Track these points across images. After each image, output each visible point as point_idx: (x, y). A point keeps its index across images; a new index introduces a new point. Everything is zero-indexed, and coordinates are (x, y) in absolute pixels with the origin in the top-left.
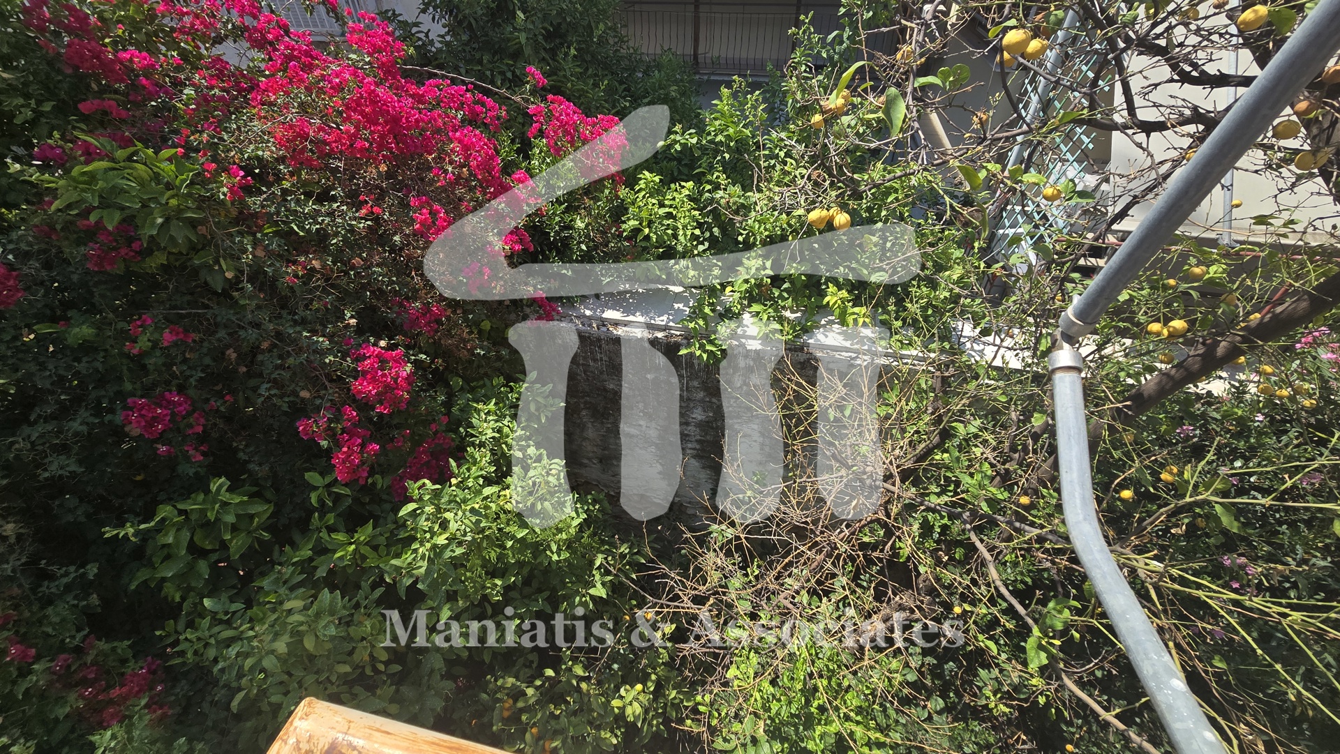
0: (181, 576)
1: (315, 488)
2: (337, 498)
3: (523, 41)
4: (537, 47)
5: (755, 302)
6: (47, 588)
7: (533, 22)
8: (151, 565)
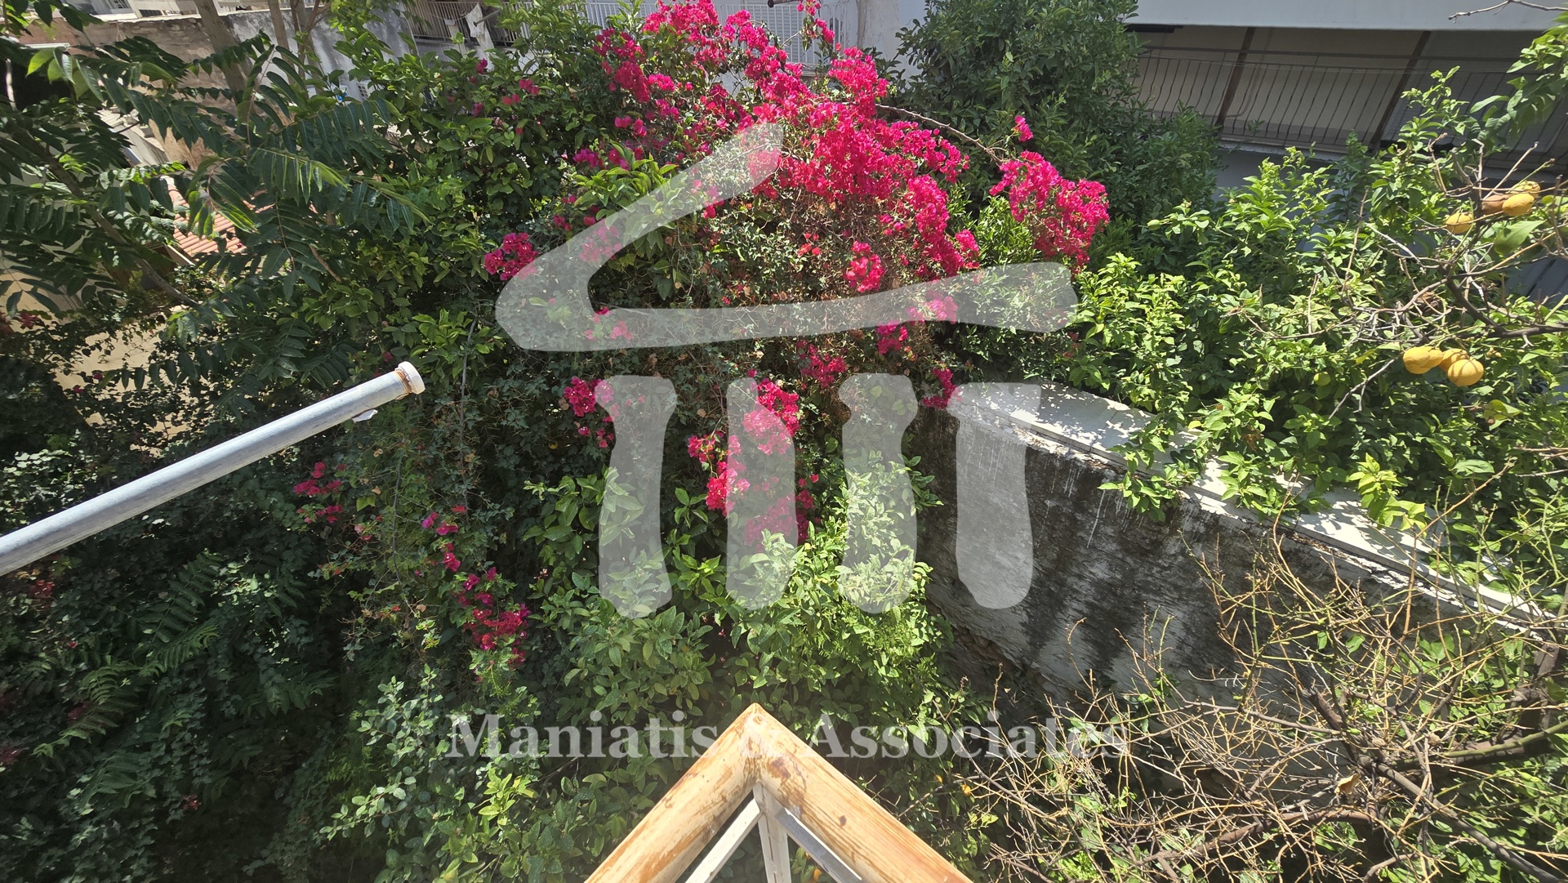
0: (560, 544)
1: (681, 506)
2: (696, 522)
3: (1004, 86)
4: (1018, 92)
5: (1234, 450)
6: (479, 515)
7: (1022, 66)
8: (542, 525)
